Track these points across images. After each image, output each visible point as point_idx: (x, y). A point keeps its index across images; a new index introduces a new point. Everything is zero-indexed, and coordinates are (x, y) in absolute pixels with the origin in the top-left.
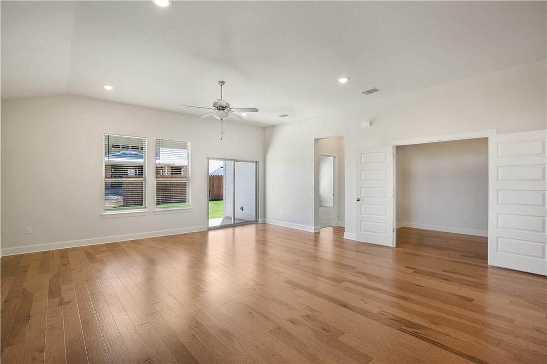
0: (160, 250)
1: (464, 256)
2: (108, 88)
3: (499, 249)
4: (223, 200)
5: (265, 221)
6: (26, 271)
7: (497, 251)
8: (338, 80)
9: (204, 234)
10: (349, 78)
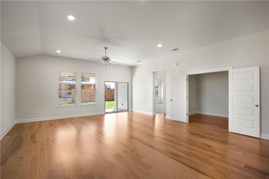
0: (81, 122)
1: (219, 127)
2: (59, 52)
3: (234, 124)
4: (114, 101)
5: (132, 110)
6: (23, 130)
7: (233, 125)
8: (157, 45)
9: (102, 116)
10: (162, 44)
